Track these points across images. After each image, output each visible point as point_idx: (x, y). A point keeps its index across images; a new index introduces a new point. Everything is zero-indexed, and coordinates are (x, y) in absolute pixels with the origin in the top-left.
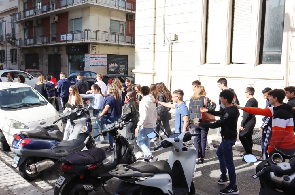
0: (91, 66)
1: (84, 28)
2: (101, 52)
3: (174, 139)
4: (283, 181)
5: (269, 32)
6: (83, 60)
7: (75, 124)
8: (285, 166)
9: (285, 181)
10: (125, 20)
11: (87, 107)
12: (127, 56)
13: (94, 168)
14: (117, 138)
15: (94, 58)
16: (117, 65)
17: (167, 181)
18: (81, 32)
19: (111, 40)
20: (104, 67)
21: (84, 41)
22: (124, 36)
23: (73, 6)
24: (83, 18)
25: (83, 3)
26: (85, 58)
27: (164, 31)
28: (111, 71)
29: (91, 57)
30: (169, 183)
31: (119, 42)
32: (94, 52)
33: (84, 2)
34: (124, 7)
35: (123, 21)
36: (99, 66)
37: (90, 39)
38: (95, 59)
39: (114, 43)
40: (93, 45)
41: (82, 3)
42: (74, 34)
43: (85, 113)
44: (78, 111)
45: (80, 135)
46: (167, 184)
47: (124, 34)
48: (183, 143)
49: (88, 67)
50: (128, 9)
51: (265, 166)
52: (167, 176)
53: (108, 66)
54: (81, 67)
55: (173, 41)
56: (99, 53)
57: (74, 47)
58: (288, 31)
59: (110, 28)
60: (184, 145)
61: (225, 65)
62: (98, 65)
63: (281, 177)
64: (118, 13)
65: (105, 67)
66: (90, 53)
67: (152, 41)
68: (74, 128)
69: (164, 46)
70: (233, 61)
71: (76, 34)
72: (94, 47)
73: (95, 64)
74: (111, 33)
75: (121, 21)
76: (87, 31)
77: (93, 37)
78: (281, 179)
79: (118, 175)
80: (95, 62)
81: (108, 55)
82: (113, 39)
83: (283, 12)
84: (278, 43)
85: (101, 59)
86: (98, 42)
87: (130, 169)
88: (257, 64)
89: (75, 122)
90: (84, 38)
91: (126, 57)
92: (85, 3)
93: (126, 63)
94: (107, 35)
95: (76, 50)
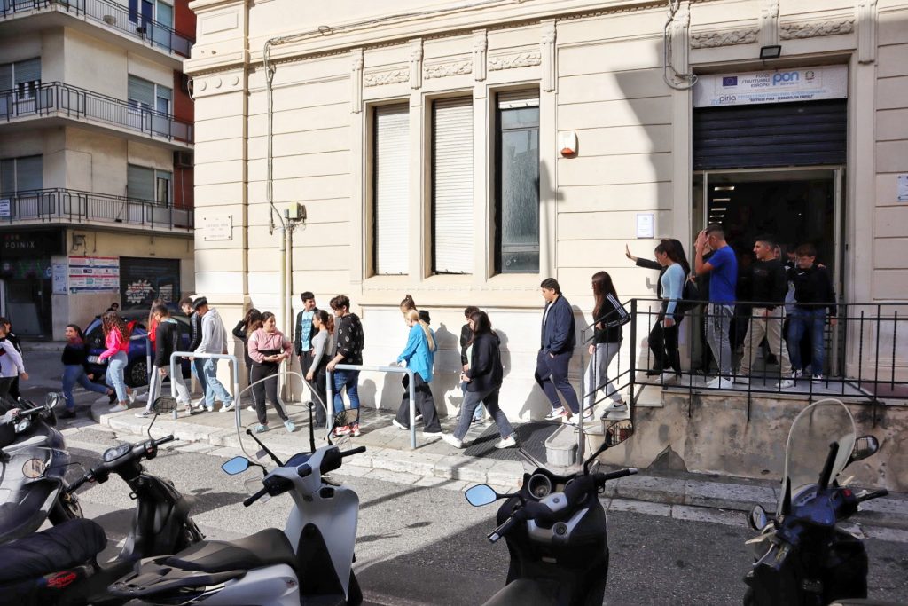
0: (71, 289)
1: (48, 183)
2: (102, 251)
3: (297, 468)
4: (554, 538)
5: (511, 201)
6: (44, 272)
7: (9, 456)
8: (556, 501)
9: (558, 536)
10: (170, 168)
11: (50, 404)
12: (177, 262)
13: (67, 581)
14: (141, 482)
15: (82, 269)
16: (151, 286)
17: (283, 583)
18: (39, 194)
19: (131, 218)
20: (111, 292)
21: (50, 219)
22: (168, 210)
23: (12, 121)
24: (44, 158)
25: (45, 116)
26: (54, 267)
27: (271, 196)
28: (133, 302)
29: (71, 266)
30: (289, 587)
31: (154, 224)
32: (80, 251)
33: (48, 113)
34: (167, 133)
35: (165, 169)
36: (97, 289)
37: (69, 216)
38: (85, 271)
39: (140, 227)
40: (77, 233)
41: (41, 114)
42: (15, 199)
43: (45, 424)
44: (18, 419)
45: (27, 488)
46: (284, 592)
47: (167, 203)
48: (323, 476)
49: (64, 292)
50: (176, 139)
51: (516, 508)
52: (282, 571)
53: (123, 288)
54: (40, 293)
55: (294, 220)
56: (94, 255)
57: (17, 237)
58: (546, 200)
59: (127, 186)
60: (323, 481)
61: (421, 278)
62: (94, 285)
63: (549, 527)
64: (150, 147)
65: (116, 291)
66: (69, 255)
67: (239, 221)
68: (7, 470)
69: (271, 233)
70: (438, 268)
71: (22, 201)
72: (79, 236)
73: (85, 286)
74: (130, 199)
75: (158, 170)
76: (56, 194)
77: (75, 209)
78: (550, 533)
79: (137, 590)
80: (85, 278)
81: (122, 259)
82: (136, 217)
83: (536, 160)
84: (529, 227)
85: (103, 270)
86: (92, 223)
87: (173, 568)
88: (491, 274)
89: (10, 450)
90: (49, 213)
91: (175, 264)
92: (51, 115)
93: (175, 282)
94: (119, 204)
95: (23, 245)
